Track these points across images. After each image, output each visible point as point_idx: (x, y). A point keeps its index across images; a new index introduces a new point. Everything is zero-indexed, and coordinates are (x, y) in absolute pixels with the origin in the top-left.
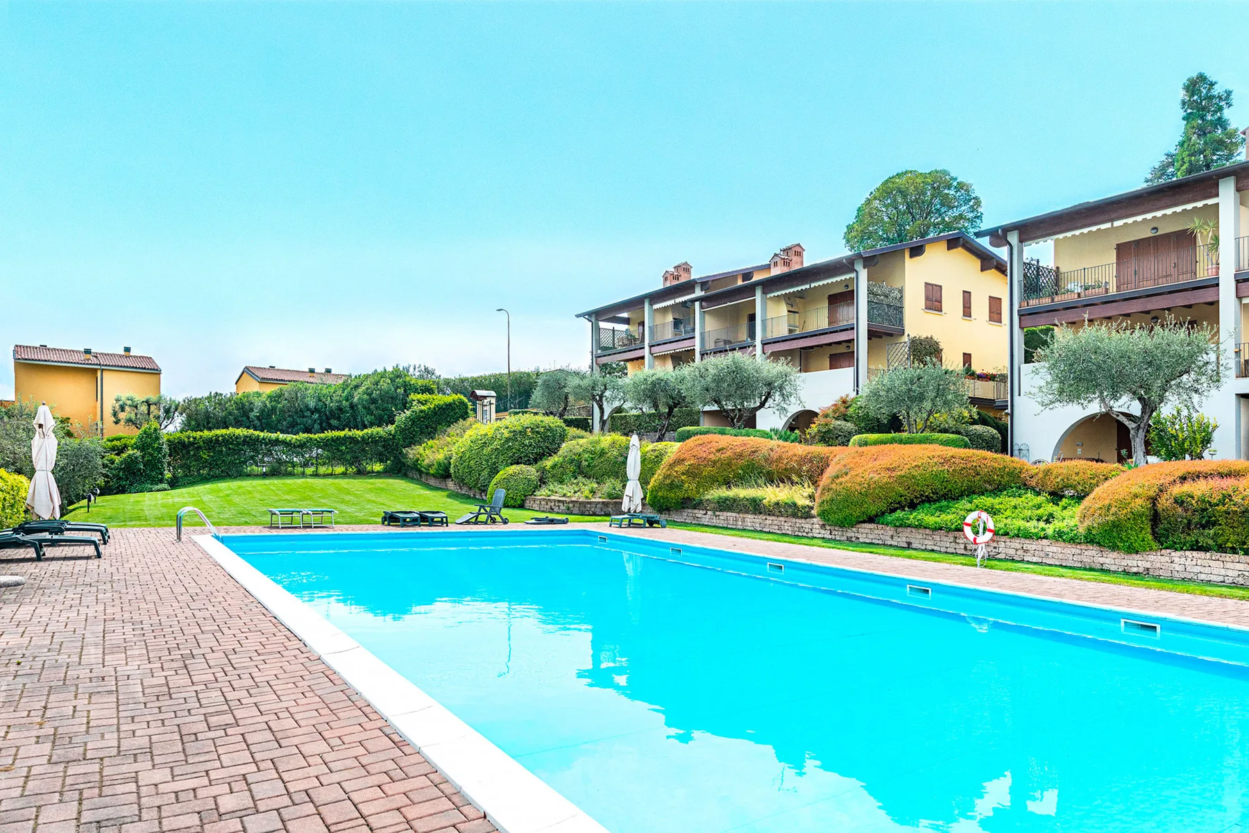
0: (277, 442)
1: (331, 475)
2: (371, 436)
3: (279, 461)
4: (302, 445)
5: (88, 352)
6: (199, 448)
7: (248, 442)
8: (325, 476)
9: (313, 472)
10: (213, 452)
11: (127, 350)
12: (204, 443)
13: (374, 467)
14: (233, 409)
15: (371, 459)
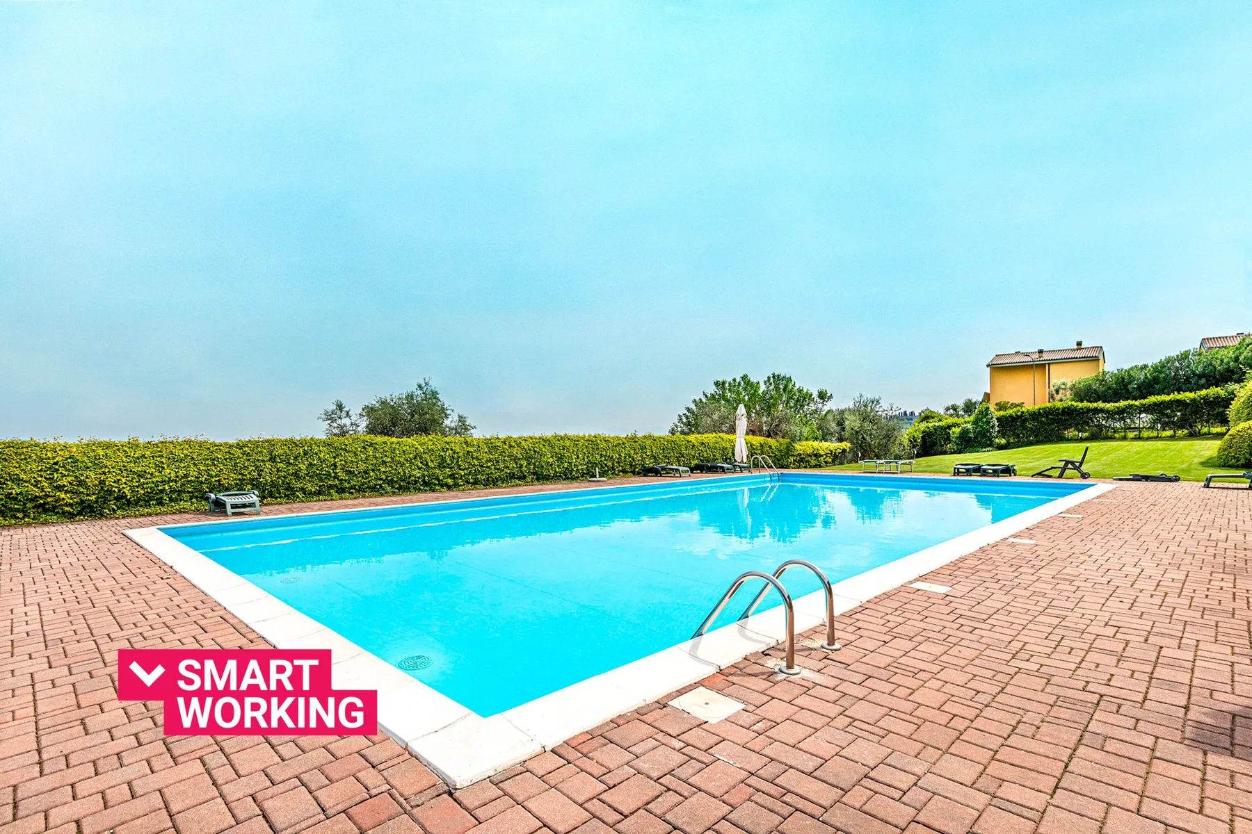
0: (1096, 411)
1: (1157, 437)
2: (1205, 398)
3: (1100, 427)
4: (1121, 412)
5: (1041, 352)
6: (1026, 420)
7: (1068, 413)
8: (1149, 439)
9: (1136, 435)
10: (1037, 422)
11: (1079, 344)
12: (1030, 415)
13: (1211, 429)
14: (1112, 384)
15: (1207, 422)
